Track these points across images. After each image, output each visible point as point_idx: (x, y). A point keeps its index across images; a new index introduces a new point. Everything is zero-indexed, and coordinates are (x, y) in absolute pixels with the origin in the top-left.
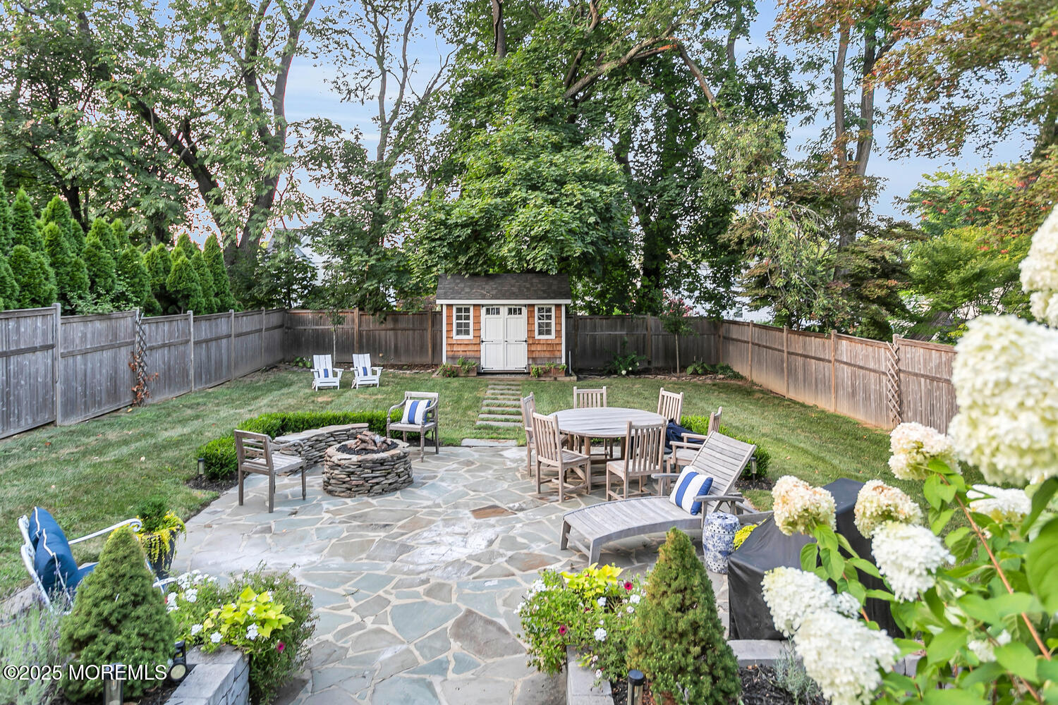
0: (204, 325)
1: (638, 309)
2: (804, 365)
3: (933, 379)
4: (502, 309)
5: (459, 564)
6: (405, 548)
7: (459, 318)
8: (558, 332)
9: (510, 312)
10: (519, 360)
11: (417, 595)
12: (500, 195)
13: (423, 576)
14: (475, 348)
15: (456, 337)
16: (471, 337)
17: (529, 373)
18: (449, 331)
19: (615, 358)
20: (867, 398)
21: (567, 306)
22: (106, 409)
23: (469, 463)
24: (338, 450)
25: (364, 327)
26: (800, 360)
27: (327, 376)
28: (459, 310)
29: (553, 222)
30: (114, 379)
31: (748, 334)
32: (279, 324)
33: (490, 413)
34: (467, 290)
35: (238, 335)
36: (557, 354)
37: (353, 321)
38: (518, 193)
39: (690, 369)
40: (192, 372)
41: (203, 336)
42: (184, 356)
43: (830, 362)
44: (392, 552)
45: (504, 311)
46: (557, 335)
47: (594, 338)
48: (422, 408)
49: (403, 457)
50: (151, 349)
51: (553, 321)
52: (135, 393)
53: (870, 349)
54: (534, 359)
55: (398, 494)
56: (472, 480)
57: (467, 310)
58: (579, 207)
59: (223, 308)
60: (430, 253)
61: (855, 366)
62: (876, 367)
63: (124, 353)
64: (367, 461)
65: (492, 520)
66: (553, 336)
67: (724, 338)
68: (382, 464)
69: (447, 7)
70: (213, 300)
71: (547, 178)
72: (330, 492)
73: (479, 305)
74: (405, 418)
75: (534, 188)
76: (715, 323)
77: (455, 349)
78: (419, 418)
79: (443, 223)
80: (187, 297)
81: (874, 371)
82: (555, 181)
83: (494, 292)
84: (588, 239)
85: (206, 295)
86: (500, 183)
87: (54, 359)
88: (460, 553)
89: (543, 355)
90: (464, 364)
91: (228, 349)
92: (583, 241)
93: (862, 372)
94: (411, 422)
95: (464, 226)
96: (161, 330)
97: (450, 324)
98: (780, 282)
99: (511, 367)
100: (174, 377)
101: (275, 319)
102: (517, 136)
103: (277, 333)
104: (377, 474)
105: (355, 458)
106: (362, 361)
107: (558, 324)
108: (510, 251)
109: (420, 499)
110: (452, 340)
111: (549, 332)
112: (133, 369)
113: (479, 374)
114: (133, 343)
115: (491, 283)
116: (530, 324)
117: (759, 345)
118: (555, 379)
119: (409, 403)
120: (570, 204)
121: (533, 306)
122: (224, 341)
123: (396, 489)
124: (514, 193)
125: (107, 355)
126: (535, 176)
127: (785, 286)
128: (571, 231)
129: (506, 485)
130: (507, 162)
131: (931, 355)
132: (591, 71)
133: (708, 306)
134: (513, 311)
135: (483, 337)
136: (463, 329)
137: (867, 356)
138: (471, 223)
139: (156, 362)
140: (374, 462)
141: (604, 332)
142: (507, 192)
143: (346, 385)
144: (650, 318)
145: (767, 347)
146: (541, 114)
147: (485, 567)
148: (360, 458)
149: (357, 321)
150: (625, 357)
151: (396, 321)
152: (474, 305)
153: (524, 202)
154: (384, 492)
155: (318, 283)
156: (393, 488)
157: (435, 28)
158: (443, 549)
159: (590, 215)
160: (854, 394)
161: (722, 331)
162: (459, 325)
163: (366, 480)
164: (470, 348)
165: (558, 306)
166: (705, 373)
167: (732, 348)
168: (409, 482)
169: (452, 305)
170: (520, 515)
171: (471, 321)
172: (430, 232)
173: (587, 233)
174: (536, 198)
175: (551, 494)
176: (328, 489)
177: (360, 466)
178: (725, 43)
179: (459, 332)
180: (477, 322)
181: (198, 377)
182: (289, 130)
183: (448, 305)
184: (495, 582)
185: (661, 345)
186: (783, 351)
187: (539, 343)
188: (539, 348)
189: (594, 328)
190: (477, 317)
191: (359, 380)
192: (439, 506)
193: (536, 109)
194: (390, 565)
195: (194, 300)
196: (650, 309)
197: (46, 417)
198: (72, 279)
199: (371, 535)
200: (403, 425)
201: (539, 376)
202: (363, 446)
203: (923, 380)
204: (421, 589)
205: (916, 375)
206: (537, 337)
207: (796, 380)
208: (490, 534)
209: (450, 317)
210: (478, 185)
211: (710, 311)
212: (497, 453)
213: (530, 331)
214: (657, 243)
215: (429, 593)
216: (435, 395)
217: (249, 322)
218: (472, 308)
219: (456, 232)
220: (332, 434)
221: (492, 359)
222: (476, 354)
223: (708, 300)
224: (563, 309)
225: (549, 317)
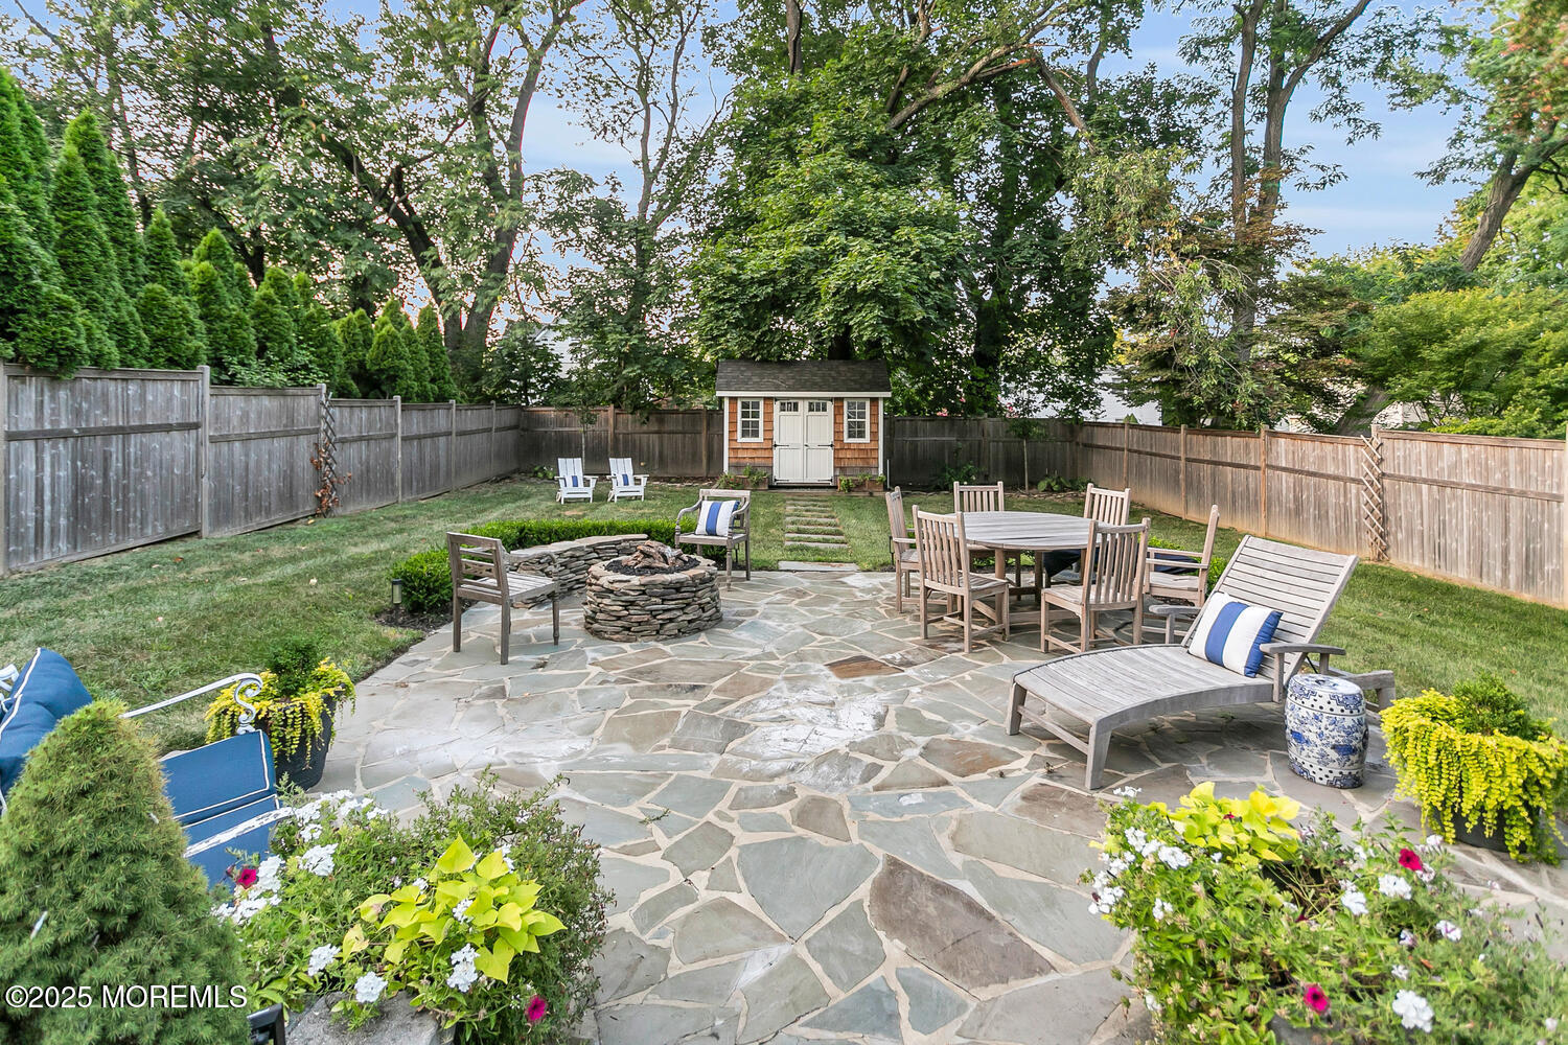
0: (416, 416)
1: (970, 408)
2: (1213, 475)
3: (1443, 485)
4: (800, 403)
5: (839, 760)
6: (735, 729)
7: (745, 415)
8: (874, 434)
9: (811, 410)
10: (822, 469)
11: (777, 823)
12: (809, 242)
13: (781, 783)
14: (765, 453)
15: (740, 440)
16: (760, 439)
17: (836, 487)
18: (732, 432)
19: (944, 470)
20: (1322, 516)
21: (885, 399)
22: (278, 518)
23: (800, 593)
24: (608, 568)
25: (621, 429)
26: (1208, 468)
27: (575, 484)
28: (745, 405)
29: (885, 274)
30: (289, 477)
31: (1122, 438)
32: (513, 423)
33: (799, 531)
34: (756, 379)
35: (461, 434)
36: (873, 463)
37: (607, 421)
38: (836, 241)
39: (1043, 485)
40: (399, 477)
41: (415, 430)
42: (389, 453)
43: (1257, 468)
44: (715, 734)
45: (803, 406)
46: (873, 438)
47: (914, 444)
48: (726, 511)
49: (706, 581)
50: (343, 441)
51: (867, 420)
52: (320, 500)
53: (1328, 448)
54: (842, 469)
55: (703, 637)
56: (813, 618)
57: (756, 405)
58: (917, 258)
59: (442, 398)
60: (717, 317)
61: (1301, 472)
62: (1340, 472)
63: (304, 445)
64: (654, 584)
65: (868, 681)
66: (867, 439)
67: (1085, 445)
68: (678, 590)
69: (727, 31)
70: (429, 386)
71: (872, 222)
72: (597, 633)
73: (770, 398)
74: (701, 527)
75: (855, 233)
76: (1071, 427)
77: (740, 455)
78: (723, 526)
79: (733, 279)
80: (393, 379)
81: (1336, 478)
82: (882, 225)
83: (791, 382)
84: (930, 302)
85: (418, 379)
86: (809, 227)
87: (199, 444)
88: (832, 739)
89: (853, 463)
90: (751, 474)
91: (448, 450)
92: (922, 304)
93: (1313, 480)
94: (711, 532)
95: (762, 283)
96: (356, 418)
97: (733, 423)
98: (1191, 361)
99: (812, 479)
100: (375, 482)
101: (507, 417)
102: (830, 169)
103: (510, 436)
104: (671, 605)
105: (636, 580)
106: (621, 467)
107: (874, 423)
108: (826, 314)
109: (741, 645)
110: (734, 441)
111: (861, 434)
112: (318, 467)
113: (771, 487)
114: (317, 431)
115: (786, 371)
116: (837, 423)
117: (1139, 452)
118: (871, 494)
119: (707, 505)
120: (906, 254)
121: (842, 399)
122: (442, 440)
123: (699, 630)
124: (830, 240)
125: (279, 444)
126: (856, 218)
127: (1197, 366)
128: (907, 290)
129: (868, 626)
130: (817, 202)
131: (1440, 453)
132: (919, 95)
133: (1062, 405)
134: (816, 407)
135: (776, 440)
136: (750, 430)
137: (1322, 459)
138: (774, 278)
139: (350, 459)
140: (666, 586)
141: (927, 438)
142: (820, 239)
143: (600, 497)
144: (989, 423)
145: (1151, 454)
146: (858, 145)
147: (889, 767)
148: (645, 579)
149: (611, 421)
150: (958, 469)
151: (661, 421)
152: (765, 399)
153: (845, 251)
154: (681, 633)
155: (563, 375)
156: (694, 629)
157: (710, 57)
158: (800, 731)
159: (932, 268)
160: (1298, 510)
161: (1082, 437)
162: (745, 424)
163: (653, 614)
164: (759, 453)
165: (874, 401)
166: (1063, 489)
167: (1096, 458)
168: (717, 619)
169: (736, 398)
170: (909, 671)
171: (761, 420)
172: (716, 291)
173: (927, 294)
174: (859, 245)
175: (946, 639)
176: (593, 628)
177: (644, 593)
178: (1084, 70)
179: (745, 434)
180: (769, 421)
181: (408, 484)
182: (526, 185)
183: (731, 398)
184: (916, 797)
185: (1001, 456)
186: (1179, 458)
187: (848, 447)
188: (849, 455)
189: (915, 433)
190: (769, 414)
191: (617, 490)
192: (771, 656)
193: (852, 139)
194: (716, 760)
195: (403, 383)
196: (985, 408)
197: (186, 525)
198: (230, 339)
199: (673, 703)
200: (699, 536)
201: (850, 490)
202: (646, 562)
203: (1425, 487)
204: (784, 810)
205: (1414, 480)
206: (847, 440)
207: (1200, 495)
208: (873, 704)
209: (733, 413)
211: (1066, 411)
212: (836, 580)
213: (838, 433)
214: (995, 325)
215: (802, 818)
216: (746, 493)
217: (474, 418)
218: (762, 403)
219: (753, 290)
220: (594, 548)
221: (787, 468)
222: (767, 462)
223: (1063, 397)
224: (881, 403)
225: (862, 415)
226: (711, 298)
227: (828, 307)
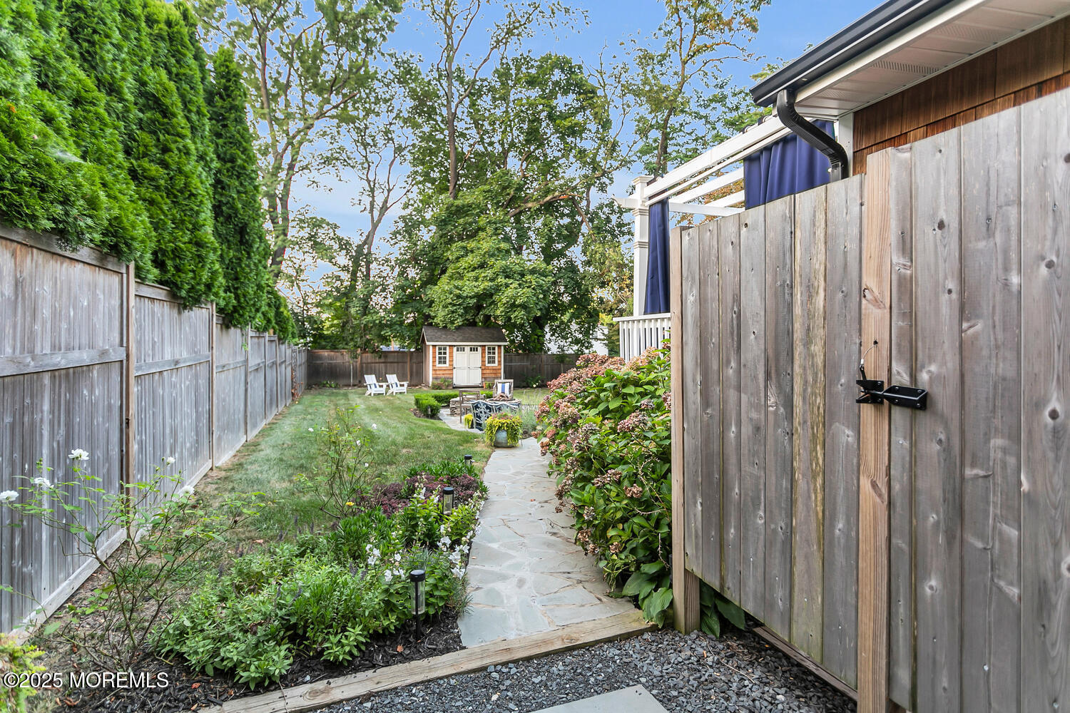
4: (466, 348)
7: (440, 353)
8: (499, 362)
9: (471, 351)
10: (476, 379)
12: (490, 280)
14: (450, 372)
15: (438, 365)
16: (447, 365)
17: (482, 386)
18: (434, 362)
19: (529, 378)
21: (505, 346)
25: (364, 361)
27: (375, 387)
28: (440, 349)
29: (527, 297)
32: (307, 359)
34: (443, 336)
36: (499, 375)
38: (501, 280)
45: (467, 349)
46: (499, 364)
51: (496, 355)
54: (484, 378)
57: (445, 349)
58: (534, 289)
66: (496, 364)
73: (452, 346)
77: (438, 372)
79: (459, 297)
82: (519, 274)
83: (461, 338)
86: (489, 273)
89: (490, 376)
90: (444, 382)
97: (434, 357)
99: (472, 383)
101: (306, 355)
103: (307, 365)
106: (392, 378)
107: (500, 357)
110: (435, 368)
111: (494, 362)
113: (454, 388)
115: (456, 332)
116: (483, 357)
120: (529, 287)
121: (485, 346)
124: (499, 280)
134: (473, 349)
135: (455, 366)
136: (442, 361)
138: (477, 296)
144: (544, 356)
149: (360, 357)
150: (534, 377)
152: (450, 346)
153: (506, 285)
159: (540, 293)
162: (440, 358)
164: (447, 372)
165: (499, 346)
169: (435, 346)
171: (447, 356)
179: (440, 362)
180: (451, 356)
183: (433, 346)
185: (549, 371)
187: (488, 368)
188: (488, 371)
190: (451, 353)
191: (394, 390)
196: (541, 349)
201: (490, 388)
202: (502, 399)
206: (487, 365)
209: (435, 353)
210: (473, 274)
211: (578, 350)
213: (483, 362)
218: (448, 348)
221: (460, 378)
222: (451, 376)
223: (577, 344)
224: (502, 348)
225: (494, 353)
226: (450, 304)
227: (501, 309)
